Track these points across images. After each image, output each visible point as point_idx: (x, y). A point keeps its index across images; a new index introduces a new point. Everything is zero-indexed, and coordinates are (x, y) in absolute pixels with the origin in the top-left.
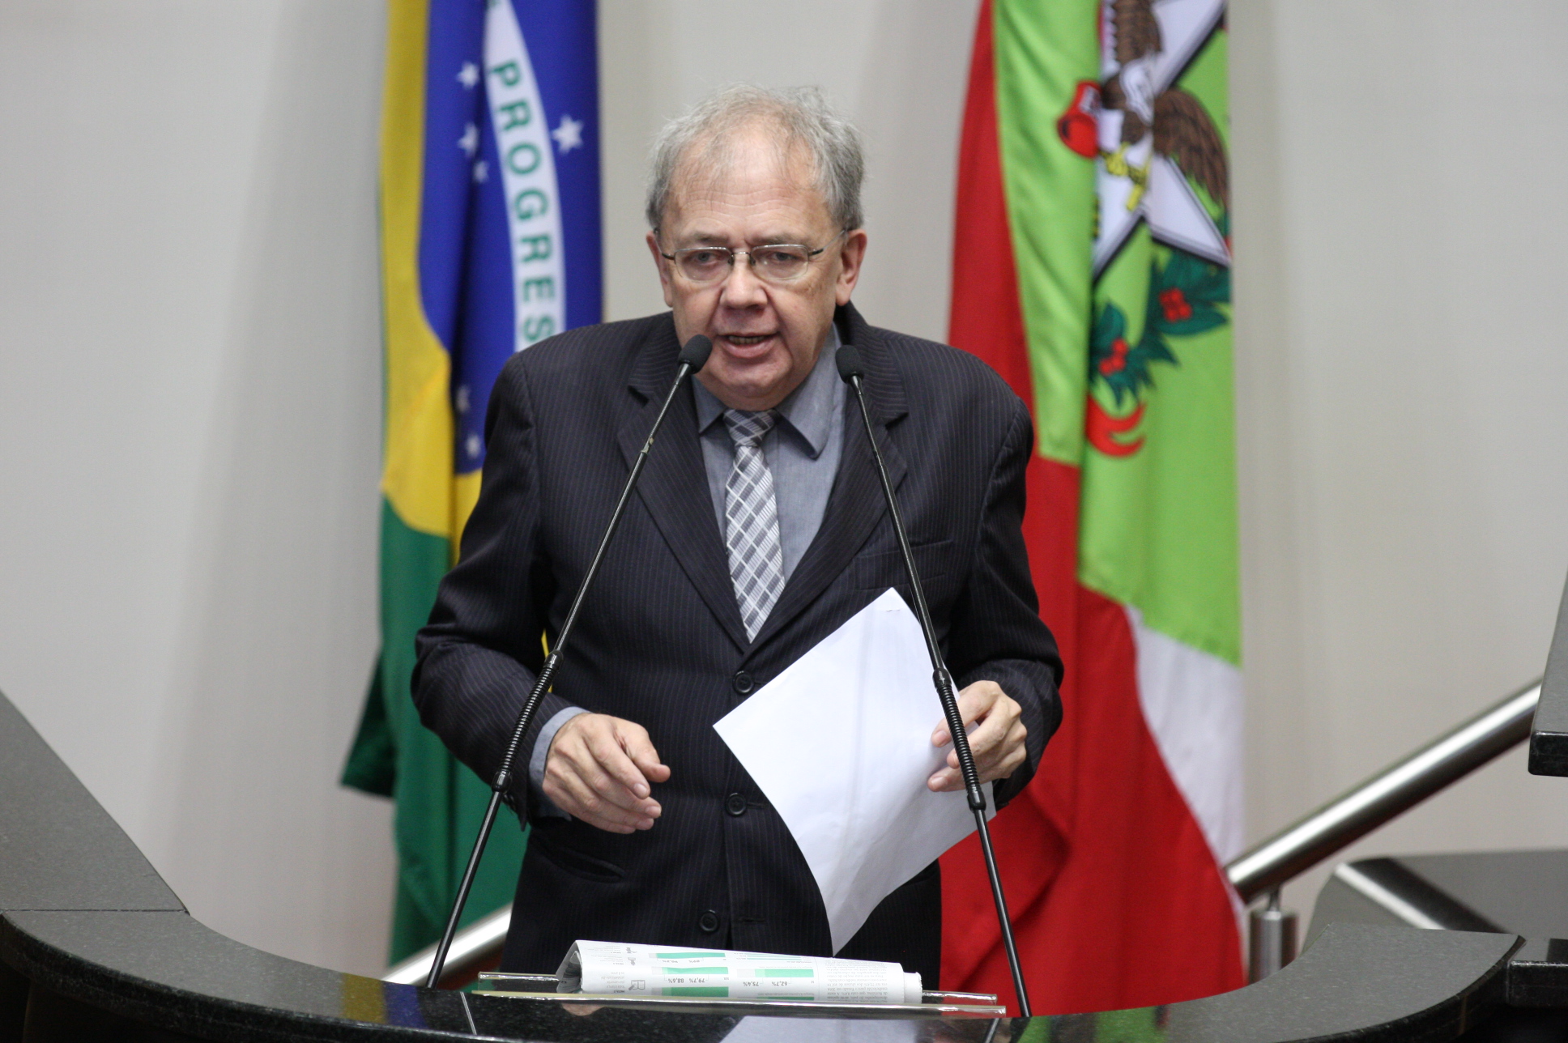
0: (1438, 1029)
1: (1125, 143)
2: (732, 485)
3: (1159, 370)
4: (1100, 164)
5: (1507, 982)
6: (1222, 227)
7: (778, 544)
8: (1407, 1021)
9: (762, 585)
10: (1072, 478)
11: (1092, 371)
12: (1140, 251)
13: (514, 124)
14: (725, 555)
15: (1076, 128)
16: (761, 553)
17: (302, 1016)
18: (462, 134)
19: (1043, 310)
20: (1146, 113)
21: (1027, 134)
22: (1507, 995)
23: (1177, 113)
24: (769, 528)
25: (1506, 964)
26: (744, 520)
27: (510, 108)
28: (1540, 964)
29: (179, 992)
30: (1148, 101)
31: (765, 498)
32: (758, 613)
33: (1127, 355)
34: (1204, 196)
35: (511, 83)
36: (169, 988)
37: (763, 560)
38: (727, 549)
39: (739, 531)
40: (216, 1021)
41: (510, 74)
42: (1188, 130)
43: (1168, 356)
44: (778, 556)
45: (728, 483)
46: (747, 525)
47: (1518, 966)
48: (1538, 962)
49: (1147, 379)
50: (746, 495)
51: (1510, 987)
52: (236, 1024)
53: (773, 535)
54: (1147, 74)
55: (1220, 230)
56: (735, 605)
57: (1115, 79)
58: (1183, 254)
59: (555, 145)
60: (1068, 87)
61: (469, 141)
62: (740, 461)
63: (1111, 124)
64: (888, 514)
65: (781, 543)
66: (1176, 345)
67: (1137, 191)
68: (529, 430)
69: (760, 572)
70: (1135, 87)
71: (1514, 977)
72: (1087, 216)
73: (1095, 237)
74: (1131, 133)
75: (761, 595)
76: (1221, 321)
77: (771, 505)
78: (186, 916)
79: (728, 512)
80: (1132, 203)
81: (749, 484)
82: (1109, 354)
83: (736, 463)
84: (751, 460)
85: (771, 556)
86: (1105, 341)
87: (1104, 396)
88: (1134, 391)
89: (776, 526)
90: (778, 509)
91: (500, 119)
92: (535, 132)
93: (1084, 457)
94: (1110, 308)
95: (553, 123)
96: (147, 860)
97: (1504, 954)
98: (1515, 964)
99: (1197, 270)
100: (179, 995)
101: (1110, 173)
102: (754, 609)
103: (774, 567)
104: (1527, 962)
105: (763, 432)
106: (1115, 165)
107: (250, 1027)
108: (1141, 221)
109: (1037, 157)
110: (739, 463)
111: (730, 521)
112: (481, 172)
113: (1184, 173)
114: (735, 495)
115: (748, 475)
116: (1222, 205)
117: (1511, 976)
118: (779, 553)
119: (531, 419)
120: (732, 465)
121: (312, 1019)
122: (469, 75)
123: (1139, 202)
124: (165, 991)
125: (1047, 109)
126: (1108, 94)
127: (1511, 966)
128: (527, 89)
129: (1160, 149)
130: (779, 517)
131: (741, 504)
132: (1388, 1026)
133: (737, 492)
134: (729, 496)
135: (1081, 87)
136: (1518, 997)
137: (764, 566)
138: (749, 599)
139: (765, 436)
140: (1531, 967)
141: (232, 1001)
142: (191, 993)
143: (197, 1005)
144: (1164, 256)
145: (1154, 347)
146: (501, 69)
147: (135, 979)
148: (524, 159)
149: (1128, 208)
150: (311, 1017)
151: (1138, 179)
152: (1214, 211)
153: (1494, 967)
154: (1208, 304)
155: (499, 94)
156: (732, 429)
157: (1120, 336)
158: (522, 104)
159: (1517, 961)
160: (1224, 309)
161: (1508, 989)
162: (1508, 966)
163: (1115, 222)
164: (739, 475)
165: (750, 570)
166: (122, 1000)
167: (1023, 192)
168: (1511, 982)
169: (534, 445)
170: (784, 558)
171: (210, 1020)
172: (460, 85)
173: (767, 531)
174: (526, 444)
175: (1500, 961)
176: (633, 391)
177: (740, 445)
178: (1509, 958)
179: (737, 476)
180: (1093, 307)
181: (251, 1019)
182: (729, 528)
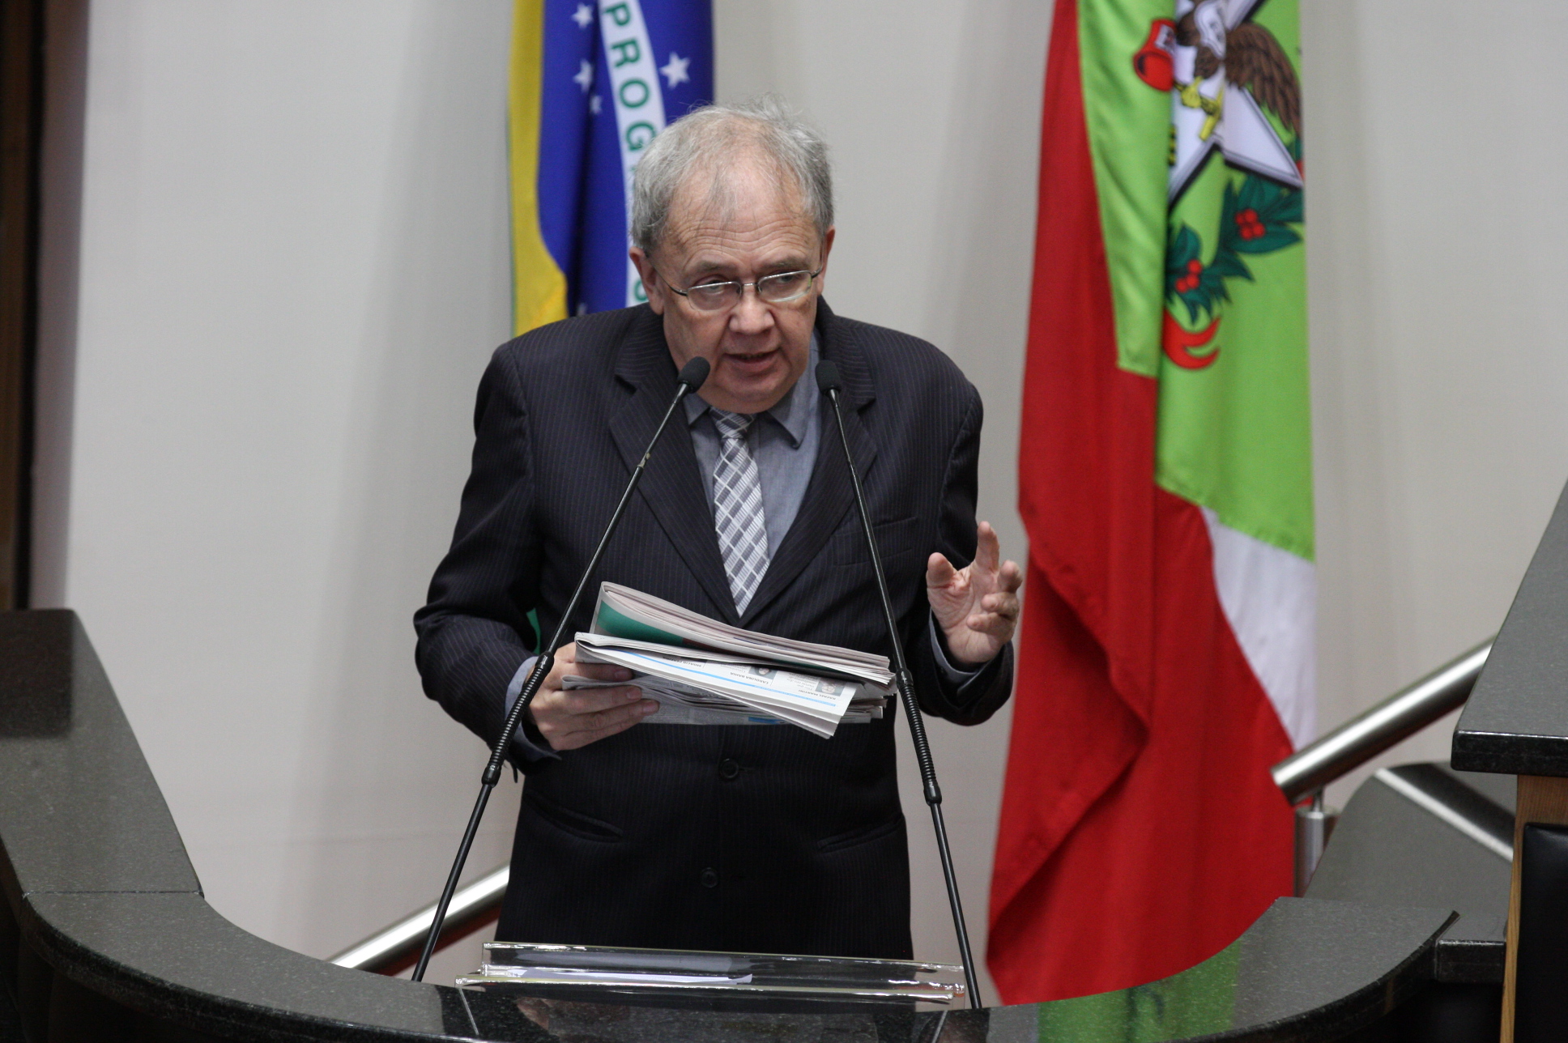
0: (1357, 1015)
1: (1199, 78)
2: (720, 474)
3: (1234, 285)
4: (1176, 96)
5: (1435, 960)
6: (1295, 151)
7: (763, 528)
8: (1324, 1010)
9: (749, 567)
10: (1150, 390)
11: (1168, 290)
12: (1215, 173)
13: (626, 60)
14: (715, 537)
15: (1150, 63)
16: (748, 537)
17: (280, 1013)
18: (578, 70)
19: (1121, 233)
20: (1220, 49)
21: (1106, 68)
22: (1435, 971)
23: (1251, 46)
24: (755, 514)
25: (1434, 942)
26: (732, 506)
27: (622, 46)
28: (1466, 943)
29: (172, 985)
30: (1219, 37)
31: (751, 486)
32: (745, 593)
33: (1200, 274)
34: (1276, 123)
35: (621, 23)
36: (162, 981)
37: (750, 544)
38: (716, 533)
39: (727, 517)
40: (204, 1014)
41: (621, 15)
42: (1260, 61)
43: (1244, 273)
44: (764, 540)
45: (715, 472)
46: (735, 510)
47: (1444, 945)
48: (1464, 941)
49: (1222, 294)
50: (733, 484)
51: (1438, 965)
52: (221, 1019)
53: (759, 521)
54: (1219, 12)
55: (1291, 154)
56: (726, 583)
57: (1190, 16)
58: (1256, 177)
59: (663, 80)
60: (1144, 26)
61: (584, 77)
62: (728, 452)
63: (1185, 59)
64: (855, 503)
65: (766, 528)
66: (1251, 262)
67: (1210, 121)
68: (522, 418)
69: (746, 556)
70: (1207, 26)
71: (1442, 955)
72: (1164, 142)
73: (1171, 164)
74: (1205, 67)
75: (748, 576)
76: (1295, 239)
77: (757, 493)
78: (199, 899)
79: (716, 499)
80: (1205, 134)
81: (736, 473)
82: (1184, 273)
83: (724, 454)
84: (738, 450)
85: (757, 540)
86: (1181, 261)
87: (1180, 312)
88: (1209, 310)
89: (761, 513)
90: (762, 496)
91: (613, 56)
92: (645, 68)
93: (1160, 369)
94: (1185, 229)
95: (661, 60)
96: (178, 834)
97: (1434, 932)
98: (1442, 942)
99: (1271, 192)
100: (171, 989)
101: (1184, 104)
102: (741, 589)
103: (760, 550)
104: (1454, 941)
105: (748, 425)
106: (1188, 96)
107: (233, 1021)
108: (1216, 148)
109: (1115, 90)
110: (726, 454)
111: (719, 507)
112: (596, 104)
113: (1259, 104)
114: (722, 483)
115: (736, 465)
116: (1293, 131)
117: (1439, 954)
118: (765, 537)
119: (524, 407)
120: (719, 455)
121: (289, 1016)
122: (583, 16)
123: (1212, 132)
124: (159, 984)
125: (1124, 45)
126: (1183, 30)
127: (1439, 944)
128: (637, 29)
129: (1234, 80)
130: (763, 503)
131: (729, 492)
132: (1304, 1017)
133: (725, 480)
134: (717, 484)
135: (1157, 25)
136: (1445, 973)
137: (751, 549)
138: (737, 580)
139: (749, 428)
140: (1458, 946)
141: (217, 997)
142: (182, 987)
143: (186, 999)
144: (1239, 179)
145: (1229, 263)
146: (613, 10)
147: (133, 970)
148: (634, 94)
149: (1200, 137)
150: (288, 1014)
151: (1212, 111)
152: (1287, 137)
153: (1421, 947)
154: (1281, 223)
155: (612, 33)
156: (719, 422)
157: (1195, 256)
158: (633, 42)
159: (1445, 940)
160: (1296, 227)
161: (1436, 966)
162: (1437, 944)
163: (1189, 150)
164: (727, 465)
165: (737, 553)
166: (122, 990)
167: (1102, 122)
168: (1438, 960)
169: (528, 432)
170: (769, 540)
171: (198, 1014)
172: (576, 24)
173: (753, 516)
174: (520, 432)
175: (1428, 940)
176: (620, 381)
177: (727, 438)
178: (1438, 936)
179: (724, 466)
180: (1169, 229)
181: (234, 1014)
182: (717, 514)
